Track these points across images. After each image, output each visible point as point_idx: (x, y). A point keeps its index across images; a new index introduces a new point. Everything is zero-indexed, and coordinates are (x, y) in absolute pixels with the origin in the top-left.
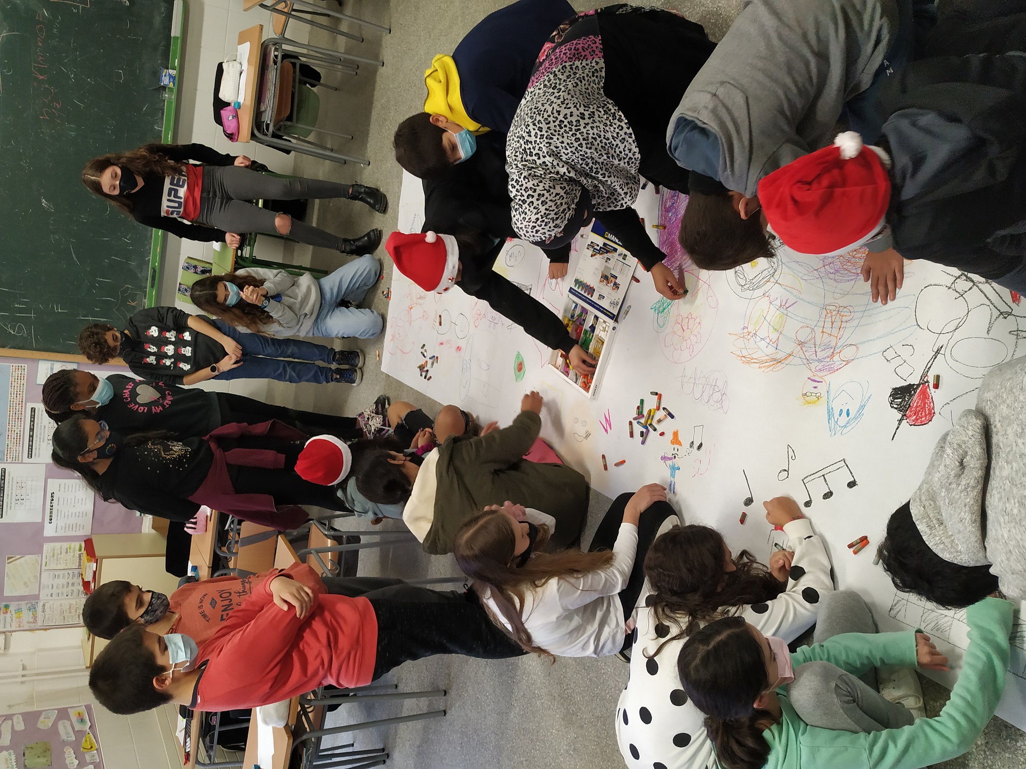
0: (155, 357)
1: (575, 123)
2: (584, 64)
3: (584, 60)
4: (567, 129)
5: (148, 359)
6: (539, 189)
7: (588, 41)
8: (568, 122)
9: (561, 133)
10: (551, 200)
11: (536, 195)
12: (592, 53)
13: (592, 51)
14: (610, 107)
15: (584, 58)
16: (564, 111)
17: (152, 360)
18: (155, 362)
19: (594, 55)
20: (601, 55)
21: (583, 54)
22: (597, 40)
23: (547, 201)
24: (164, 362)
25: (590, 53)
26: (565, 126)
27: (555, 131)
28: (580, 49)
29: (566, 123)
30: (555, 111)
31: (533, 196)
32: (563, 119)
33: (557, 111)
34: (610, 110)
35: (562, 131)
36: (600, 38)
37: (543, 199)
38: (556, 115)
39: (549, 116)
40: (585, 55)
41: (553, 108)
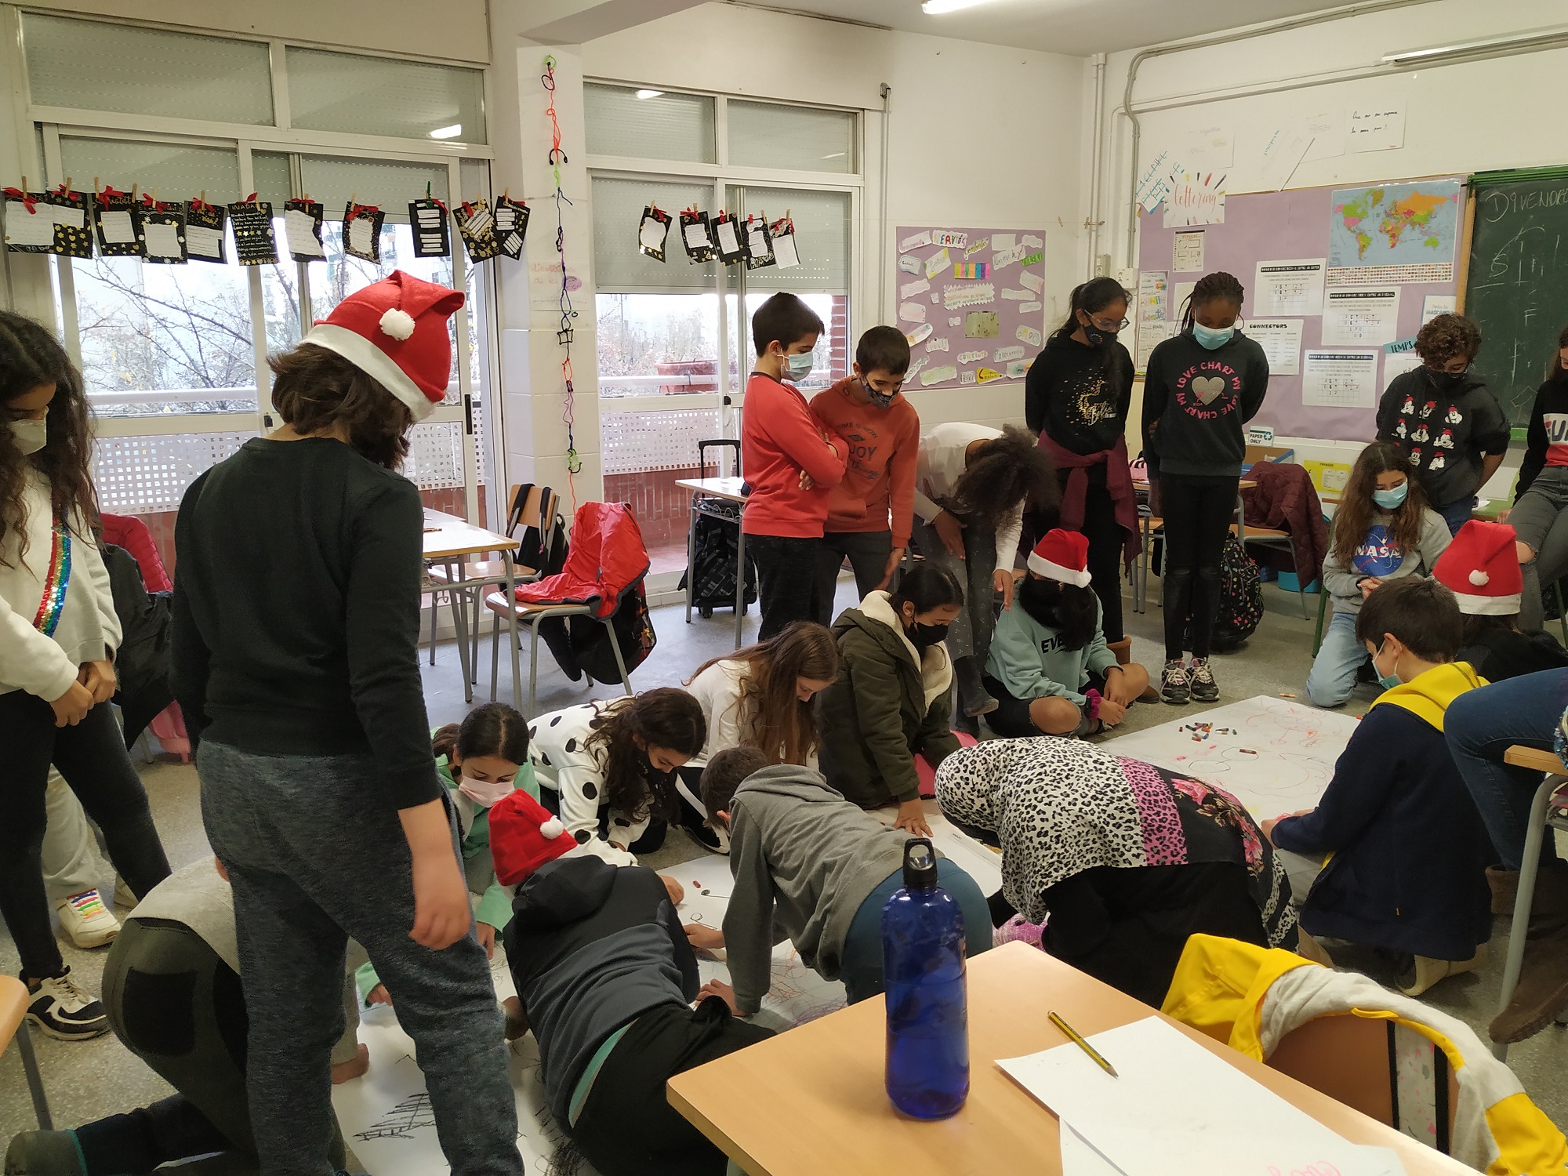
0: (1411, 413)
1: (1031, 824)
2: (1136, 838)
3: (1142, 839)
4: (1023, 816)
5: (1410, 402)
6: (974, 778)
7: (1176, 845)
8: (1032, 816)
9: (1020, 807)
10: (963, 794)
11: (967, 775)
12: (1155, 850)
13: (1158, 851)
14: (1062, 872)
15: (1146, 838)
16: (1049, 811)
17: (1409, 408)
18: (1404, 411)
19: (1152, 853)
20: (1153, 861)
21: (1153, 837)
22: (1179, 858)
23: (961, 789)
24: (1402, 424)
25: (1156, 847)
26: (1028, 813)
27: (1023, 801)
28: (1161, 834)
29: (1032, 813)
30: (1051, 799)
31: (965, 771)
32: (1037, 809)
33: (1051, 802)
34: (1056, 870)
35: (1023, 809)
36: (1183, 863)
37: (963, 783)
38: (1046, 800)
39: (1045, 792)
40: (1150, 841)
41: (1056, 797)
